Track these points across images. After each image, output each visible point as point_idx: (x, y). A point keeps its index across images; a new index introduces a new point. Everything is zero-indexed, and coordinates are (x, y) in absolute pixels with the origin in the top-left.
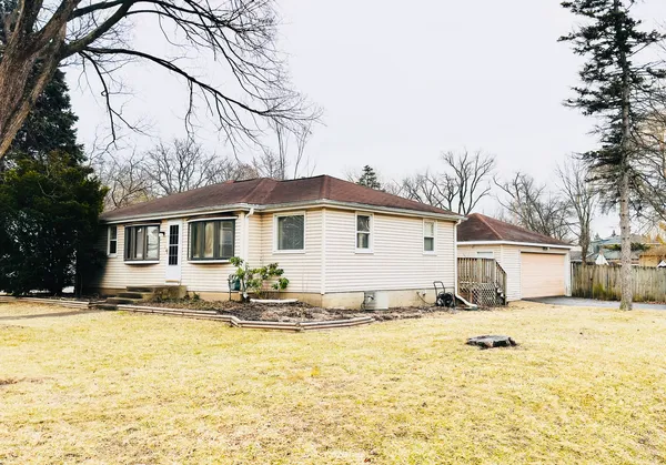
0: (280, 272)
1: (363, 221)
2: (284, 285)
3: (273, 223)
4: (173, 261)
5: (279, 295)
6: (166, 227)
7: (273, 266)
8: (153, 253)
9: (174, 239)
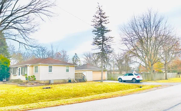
0: (35, 77)
1: (51, 67)
2: (35, 79)
3: (34, 67)
4: (19, 75)
5: (35, 81)
6: (18, 68)
7: (33, 76)
8: (16, 73)
9: (19, 71)
